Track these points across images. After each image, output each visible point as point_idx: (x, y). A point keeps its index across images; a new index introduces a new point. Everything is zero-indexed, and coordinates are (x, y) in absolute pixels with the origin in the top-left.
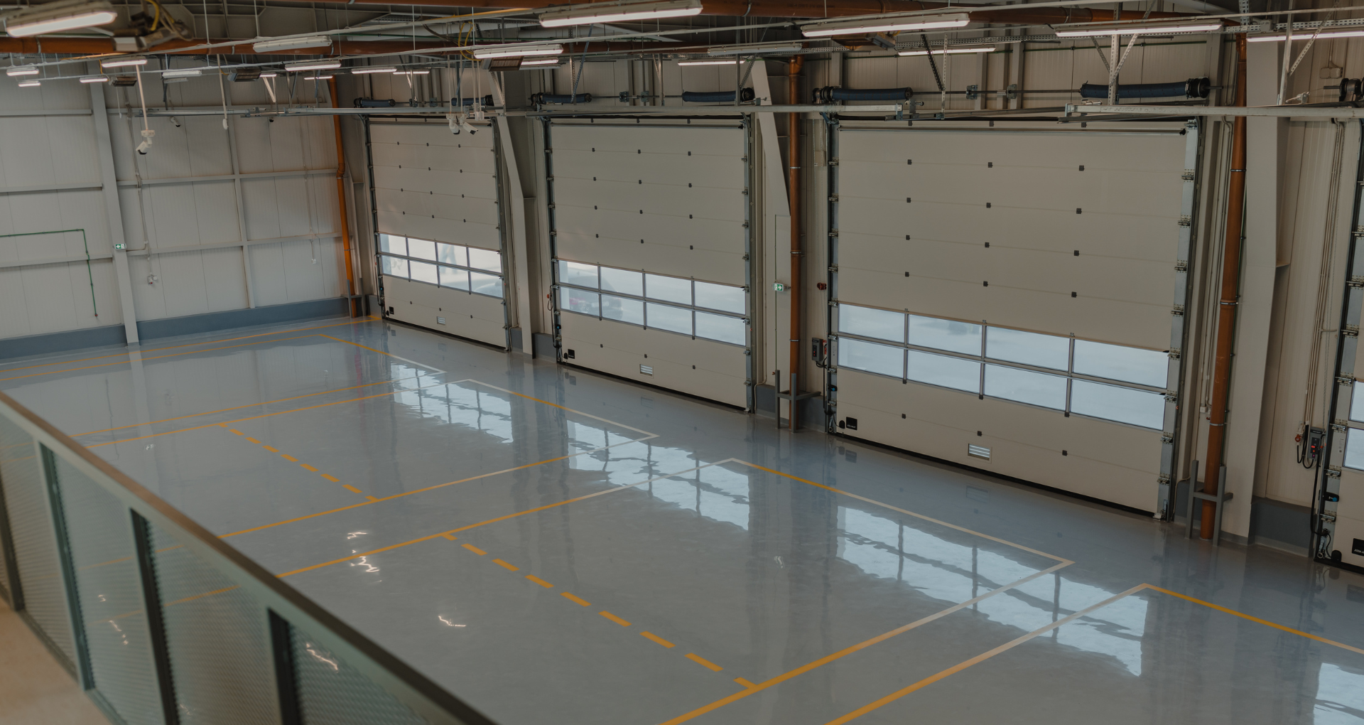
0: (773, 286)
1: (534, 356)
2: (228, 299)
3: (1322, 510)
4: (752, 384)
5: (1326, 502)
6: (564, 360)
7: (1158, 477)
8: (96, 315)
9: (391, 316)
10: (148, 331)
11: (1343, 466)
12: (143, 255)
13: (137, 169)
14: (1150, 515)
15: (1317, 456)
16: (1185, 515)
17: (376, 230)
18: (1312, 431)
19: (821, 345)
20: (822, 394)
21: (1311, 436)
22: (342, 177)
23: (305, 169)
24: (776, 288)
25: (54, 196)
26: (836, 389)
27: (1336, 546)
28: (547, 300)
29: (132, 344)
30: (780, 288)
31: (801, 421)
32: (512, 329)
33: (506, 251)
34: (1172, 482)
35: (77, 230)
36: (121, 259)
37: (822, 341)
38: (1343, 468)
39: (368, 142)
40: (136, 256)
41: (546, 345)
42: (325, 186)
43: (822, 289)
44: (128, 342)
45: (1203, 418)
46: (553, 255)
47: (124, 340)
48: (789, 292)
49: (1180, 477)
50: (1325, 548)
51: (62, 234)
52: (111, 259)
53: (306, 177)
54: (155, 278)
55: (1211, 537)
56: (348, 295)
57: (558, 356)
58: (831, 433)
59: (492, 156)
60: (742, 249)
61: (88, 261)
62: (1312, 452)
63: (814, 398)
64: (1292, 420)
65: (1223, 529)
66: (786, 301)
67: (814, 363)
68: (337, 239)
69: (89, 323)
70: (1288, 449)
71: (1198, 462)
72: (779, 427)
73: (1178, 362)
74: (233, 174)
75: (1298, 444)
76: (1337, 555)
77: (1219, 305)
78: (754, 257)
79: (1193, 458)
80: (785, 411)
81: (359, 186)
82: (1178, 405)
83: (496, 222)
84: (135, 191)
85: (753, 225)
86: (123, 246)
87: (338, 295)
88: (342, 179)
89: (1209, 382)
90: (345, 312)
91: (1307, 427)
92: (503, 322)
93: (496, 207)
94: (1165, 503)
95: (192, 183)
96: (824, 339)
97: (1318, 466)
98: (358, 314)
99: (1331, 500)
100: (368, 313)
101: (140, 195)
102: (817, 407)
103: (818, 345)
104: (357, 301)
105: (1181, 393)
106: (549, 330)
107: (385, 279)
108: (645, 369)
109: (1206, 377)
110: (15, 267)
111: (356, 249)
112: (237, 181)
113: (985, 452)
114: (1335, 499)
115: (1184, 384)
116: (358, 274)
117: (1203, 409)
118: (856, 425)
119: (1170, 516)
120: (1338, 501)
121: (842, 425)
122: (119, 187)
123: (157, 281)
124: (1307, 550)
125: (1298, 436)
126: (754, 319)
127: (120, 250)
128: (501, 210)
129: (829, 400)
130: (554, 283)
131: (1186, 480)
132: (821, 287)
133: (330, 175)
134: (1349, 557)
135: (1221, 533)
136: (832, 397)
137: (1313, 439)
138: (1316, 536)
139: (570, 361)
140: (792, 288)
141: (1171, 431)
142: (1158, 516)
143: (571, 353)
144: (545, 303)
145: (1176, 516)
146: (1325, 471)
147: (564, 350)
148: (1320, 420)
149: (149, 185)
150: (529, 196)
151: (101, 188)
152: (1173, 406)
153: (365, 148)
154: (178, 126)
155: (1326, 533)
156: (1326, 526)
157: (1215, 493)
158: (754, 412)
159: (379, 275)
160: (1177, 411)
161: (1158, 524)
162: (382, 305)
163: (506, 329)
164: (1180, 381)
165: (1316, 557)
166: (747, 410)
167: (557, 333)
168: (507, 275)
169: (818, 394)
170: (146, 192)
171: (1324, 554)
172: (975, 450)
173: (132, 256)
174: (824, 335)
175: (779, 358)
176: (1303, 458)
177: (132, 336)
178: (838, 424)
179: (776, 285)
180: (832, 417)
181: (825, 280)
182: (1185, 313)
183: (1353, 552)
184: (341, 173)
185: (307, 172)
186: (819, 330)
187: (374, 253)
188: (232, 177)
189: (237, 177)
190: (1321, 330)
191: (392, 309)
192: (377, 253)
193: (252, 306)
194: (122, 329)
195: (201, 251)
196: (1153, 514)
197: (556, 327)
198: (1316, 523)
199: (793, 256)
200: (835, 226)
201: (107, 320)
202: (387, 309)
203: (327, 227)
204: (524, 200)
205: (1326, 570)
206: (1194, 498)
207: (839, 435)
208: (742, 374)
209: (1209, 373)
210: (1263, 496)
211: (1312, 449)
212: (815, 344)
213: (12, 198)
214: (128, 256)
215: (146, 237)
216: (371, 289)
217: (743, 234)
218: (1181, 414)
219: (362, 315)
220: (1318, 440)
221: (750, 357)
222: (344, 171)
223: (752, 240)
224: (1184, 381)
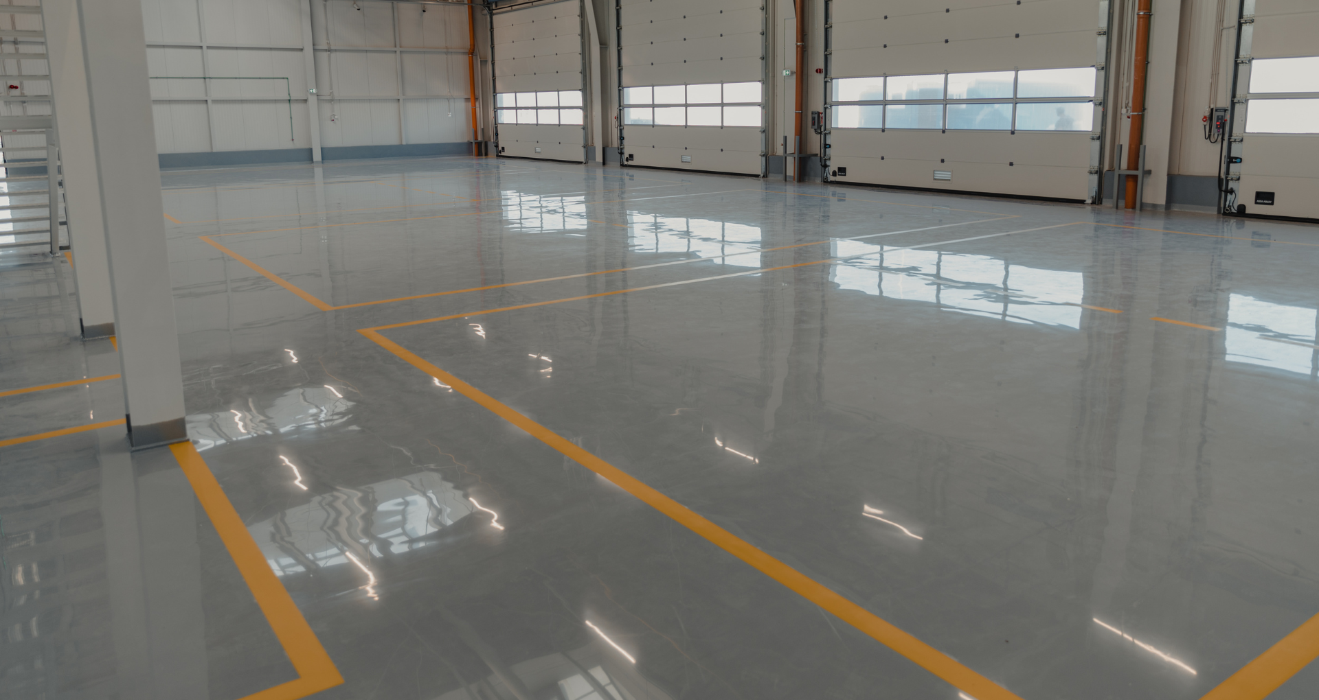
0: (782, 73)
1: (604, 163)
2: (387, 137)
3: (1228, 172)
4: (765, 155)
5: (1231, 165)
6: (626, 163)
7: (1088, 169)
8: (293, 140)
9: (503, 154)
10: (330, 154)
11: (1245, 132)
12: (328, 100)
13: (328, 39)
14: (1082, 202)
15: (1221, 130)
16: (1112, 198)
17: (494, 91)
18: (1216, 110)
19: (819, 116)
20: (819, 155)
21: (1215, 114)
22: (472, 54)
23: (447, 48)
24: (785, 74)
25: (268, 53)
26: (830, 147)
27: (1239, 201)
28: (614, 121)
29: (317, 162)
30: (788, 73)
31: (803, 175)
32: (588, 148)
33: (586, 90)
34: (1100, 172)
35: (283, 78)
36: (313, 101)
37: (819, 113)
38: (1244, 134)
39: (492, 28)
40: (323, 100)
41: (613, 155)
42: (461, 61)
43: (820, 72)
44: (314, 160)
45: (1124, 118)
46: (619, 84)
47: (311, 159)
48: (795, 76)
49: (1106, 167)
50: (1231, 204)
51: (272, 80)
52: (306, 101)
53: (447, 53)
54: (336, 117)
55: (1134, 207)
56: (472, 140)
57: (621, 161)
58: (826, 182)
59: (578, 20)
60: (759, 52)
61: (289, 100)
62: (1217, 127)
63: (813, 158)
64: (1199, 106)
65: (1144, 201)
66: (792, 82)
67: (813, 130)
68: (467, 100)
69: (286, 145)
70: (1196, 128)
71: (1121, 145)
72: (786, 180)
73: (1103, 73)
74: (396, 47)
75: (1205, 123)
76: (1242, 208)
77: (1136, 16)
78: (768, 58)
79: (1117, 143)
80: (791, 170)
81: (484, 62)
82: (1104, 107)
83: (579, 68)
84: (326, 54)
85: (768, 33)
86: (314, 91)
87: (466, 140)
88: (472, 57)
89: (1128, 88)
90: (470, 152)
91: (1212, 109)
92: (582, 142)
93: (580, 57)
94: (1094, 190)
95: (366, 51)
96: (821, 112)
97: (1223, 139)
98: (479, 154)
99: (1236, 162)
100: (486, 154)
101: (329, 57)
102: (817, 164)
103: (816, 116)
104: (479, 144)
105: (1106, 98)
106: (616, 143)
107: (499, 126)
108: (687, 158)
109: (1126, 84)
110: (238, 100)
111: (480, 107)
112: (398, 53)
113: (947, 175)
114: (1239, 160)
115: (1108, 91)
116: (480, 126)
117: (1124, 111)
118: (845, 172)
119: (1099, 200)
120: (1241, 162)
121: (834, 174)
122: (314, 49)
123: (337, 119)
124: (1216, 208)
125: (1205, 117)
126: (768, 105)
127: (312, 94)
128: (584, 59)
129: (825, 155)
130: (620, 106)
131: (1111, 170)
132: (819, 71)
133: (464, 53)
134: (1252, 208)
135: (1142, 204)
136: (827, 153)
137: (1218, 117)
138: (1223, 194)
139: (630, 163)
140: (796, 73)
141: (1099, 130)
142: (1089, 201)
143: (631, 156)
144: (614, 122)
145: (1104, 200)
146: (1229, 139)
147: (626, 155)
148: (1223, 101)
149: (336, 50)
150: (603, 45)
151: (302, 50)
152: (1100, 109)
153: (489, 33)
154: (359, 10)
155: (1232, 191)
156: (1231, 185)
157: (1137, 169)
158: (767, 177)
159: (496, 124)
160: (1103, 112)
161: (1089, 208)
162: (497, 146)
163: (584, 147)
164: (1105, 87)
165: (1224, 212)
166: (762, 176)
167: (621, 143)
168: (586, 107)
169: (816, 155)
170: (333, 55)
171: (1230, 209)
172: (939, 175)
173: (321, 100)
174: (821, 110)
175: (787, 126)
176: (1210, 136)
177: (317, 156)
178: (831, 174)
179: (784, 71)
180: (827, 169)
181: (822, 66)
182: (1108, 33)
183: (1256, 203)
184: (472, 52)
185: (448, 52)
186: (816, 105)
187: (492, 108)
188: (395, 49)
189: (398, 49)
190: (1221, 28)
191: (503, 148)
192: (495, 108)
193: (404, 143)
194: (310, 151)
195: (370, 100)
196: (1085, 201)
197: (620, 139)
198: (1222, 185)
199: (797, 46)
200: (829, 20)
201: (300, 144)
202: (500, 149)
203: (461, 92)
204: (600, 47)
205: (1233, 221)
206: (1119, 175)
207: (832, 183)
208: (759, 147)
209: (1128, 80)
210: (1176, 173)
211: (1217, 125)
212: (814, 115)
213: (240, 52)
214: (318, 99)
215: (331, 88)
216: (490, 137)
217: (759, 40)
218: (1106, 115)
219: (482, 155)
220: (1222, 116)
221: (764, 134)
222: (474, 50)
223: (767, 44)
224: (1108, 88)
